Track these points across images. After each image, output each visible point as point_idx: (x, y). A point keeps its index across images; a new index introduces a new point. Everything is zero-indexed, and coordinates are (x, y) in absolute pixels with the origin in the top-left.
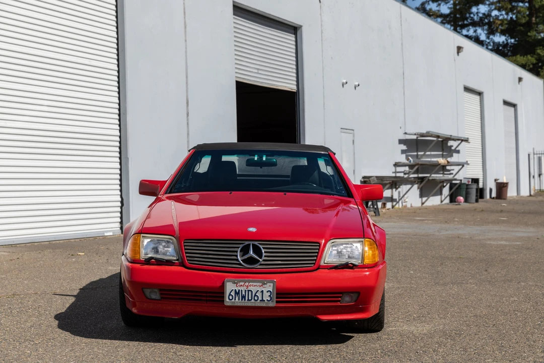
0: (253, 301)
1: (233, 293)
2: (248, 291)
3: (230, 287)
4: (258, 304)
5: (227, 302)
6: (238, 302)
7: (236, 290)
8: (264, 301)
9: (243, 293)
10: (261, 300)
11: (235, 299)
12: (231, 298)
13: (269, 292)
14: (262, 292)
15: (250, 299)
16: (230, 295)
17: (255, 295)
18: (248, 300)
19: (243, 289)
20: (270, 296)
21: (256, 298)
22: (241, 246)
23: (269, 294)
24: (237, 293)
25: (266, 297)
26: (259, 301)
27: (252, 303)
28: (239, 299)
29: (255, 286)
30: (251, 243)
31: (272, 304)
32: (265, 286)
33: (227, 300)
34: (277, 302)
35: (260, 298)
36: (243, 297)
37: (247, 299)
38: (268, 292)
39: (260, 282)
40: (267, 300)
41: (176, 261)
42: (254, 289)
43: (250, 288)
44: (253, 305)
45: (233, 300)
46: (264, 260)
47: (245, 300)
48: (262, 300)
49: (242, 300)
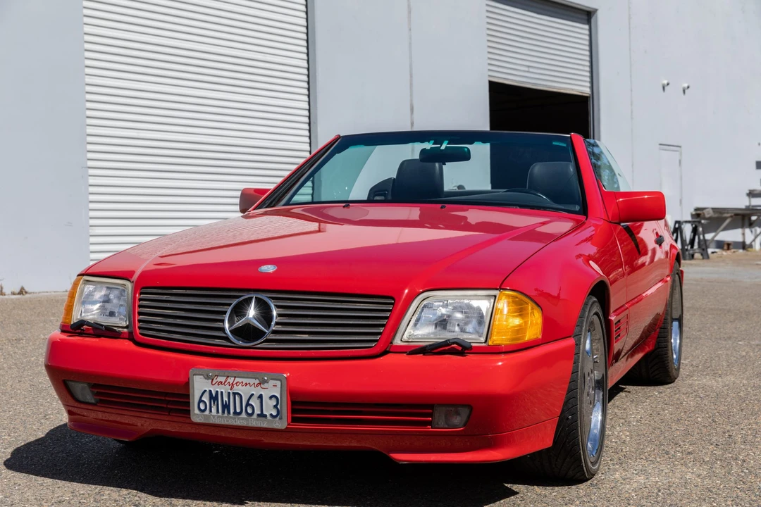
0: (244, 415)
1: (206, 398)
2: (235, 394)
3: (200, 385)
4: (255, 422)
5: (196, 415)
6: (215, 416)
7: (210, 391)
8: (265, 416)
9: (225, 399)
10: (258, 415)
11: (211, 411)
12: (202, 407)
13: (274, 399)
14: (260, 397)
15: (238, 410)
16: (201, 401)
17: (248, 404)
18: (235, 413)
19: (224, 389)
20: (275, 407)
21: (250, 411)
22: (235, 302)
23: (274, 402)
24: (214, 398)
25: (269, 410)
26: (255, 416)
27: (242, 421)
28: (218, 411)
29: (246, 384)
30: (254, 296)
31: (281, 424)
32: (265, 385)
33: (197, 411)
34: (294, 420)
35: (257, 411)
36: (226, 407)
37: (232, 411)
38: (271, 397)
39: (256, 378)
40: (271, 415)
41: (125, 330)
42: (244, 391)
43: (237, 389)
44: (244, 423)
45: (207, 412)
46: (274, 332)
47: (229, 412)
48: (262, 415)
49: (223, 412)
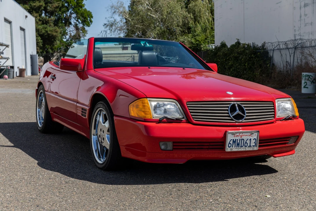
0: (244, 147)
1: (231, 142)
2: (242, 139)
3: (230, 138)
4: (247, 149)
5: (228, 149)
7: (233, 139)
8: (251, 146)
9: (238, 142)
10: (249, 146)
11: (233, 147)
12: (230, 146)
13: (255, 140)
14: (251, 139)
15: (242, 145)
16: (229, 143)
17: (246, 143)
19: (238, 138)
20: (255, 142)
21: (246, 145)
23: (254, 141)
24: (234, 142)
25: (253, 144)
26: (247, 147)
28: (235, 146)
29: (246, 135)
31: (256, 148)
32: (253, 135)
33: (228, 147)
34: (259, 146)
35: (249, 145)
36: (238, 144)
37: (240, 146)
38: (254, 139)
39: (249, 133)
40: (253, 145)
42: (245, 138)
43: (243, 138)
44: (244, 150)
47: (239, 146)
48: (250, 146)
49: (237, 147)
